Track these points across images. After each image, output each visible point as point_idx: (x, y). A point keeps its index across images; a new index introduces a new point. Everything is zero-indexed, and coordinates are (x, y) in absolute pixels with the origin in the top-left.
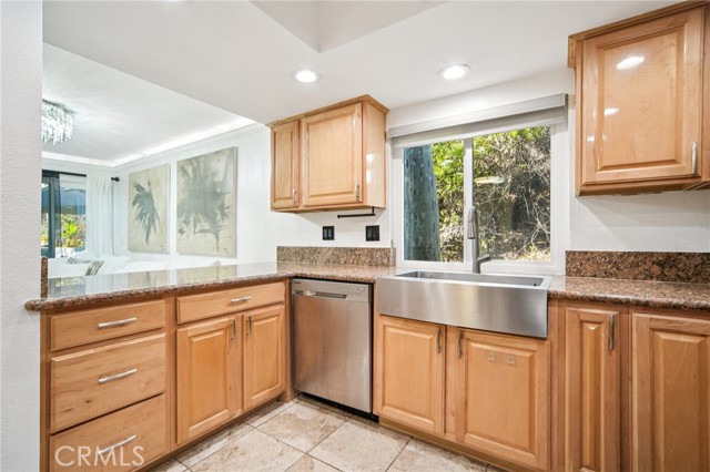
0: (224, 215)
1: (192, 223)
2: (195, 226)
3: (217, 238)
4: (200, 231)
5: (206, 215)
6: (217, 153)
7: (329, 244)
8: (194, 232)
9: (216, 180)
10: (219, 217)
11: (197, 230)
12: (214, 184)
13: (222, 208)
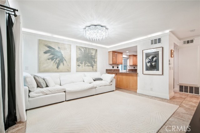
0: (95, 63)
1: (84, 64)
2: (85, 64)
3: (93, 67)
4: (87, 66)
5: (89, 62)
6: (93, 49)
7: (113, 69)
8: (85, 66)
9: (92, 55)
10: (93, 63)
11: (86, 65)
12: (92, 56)
13: (94, 61)
